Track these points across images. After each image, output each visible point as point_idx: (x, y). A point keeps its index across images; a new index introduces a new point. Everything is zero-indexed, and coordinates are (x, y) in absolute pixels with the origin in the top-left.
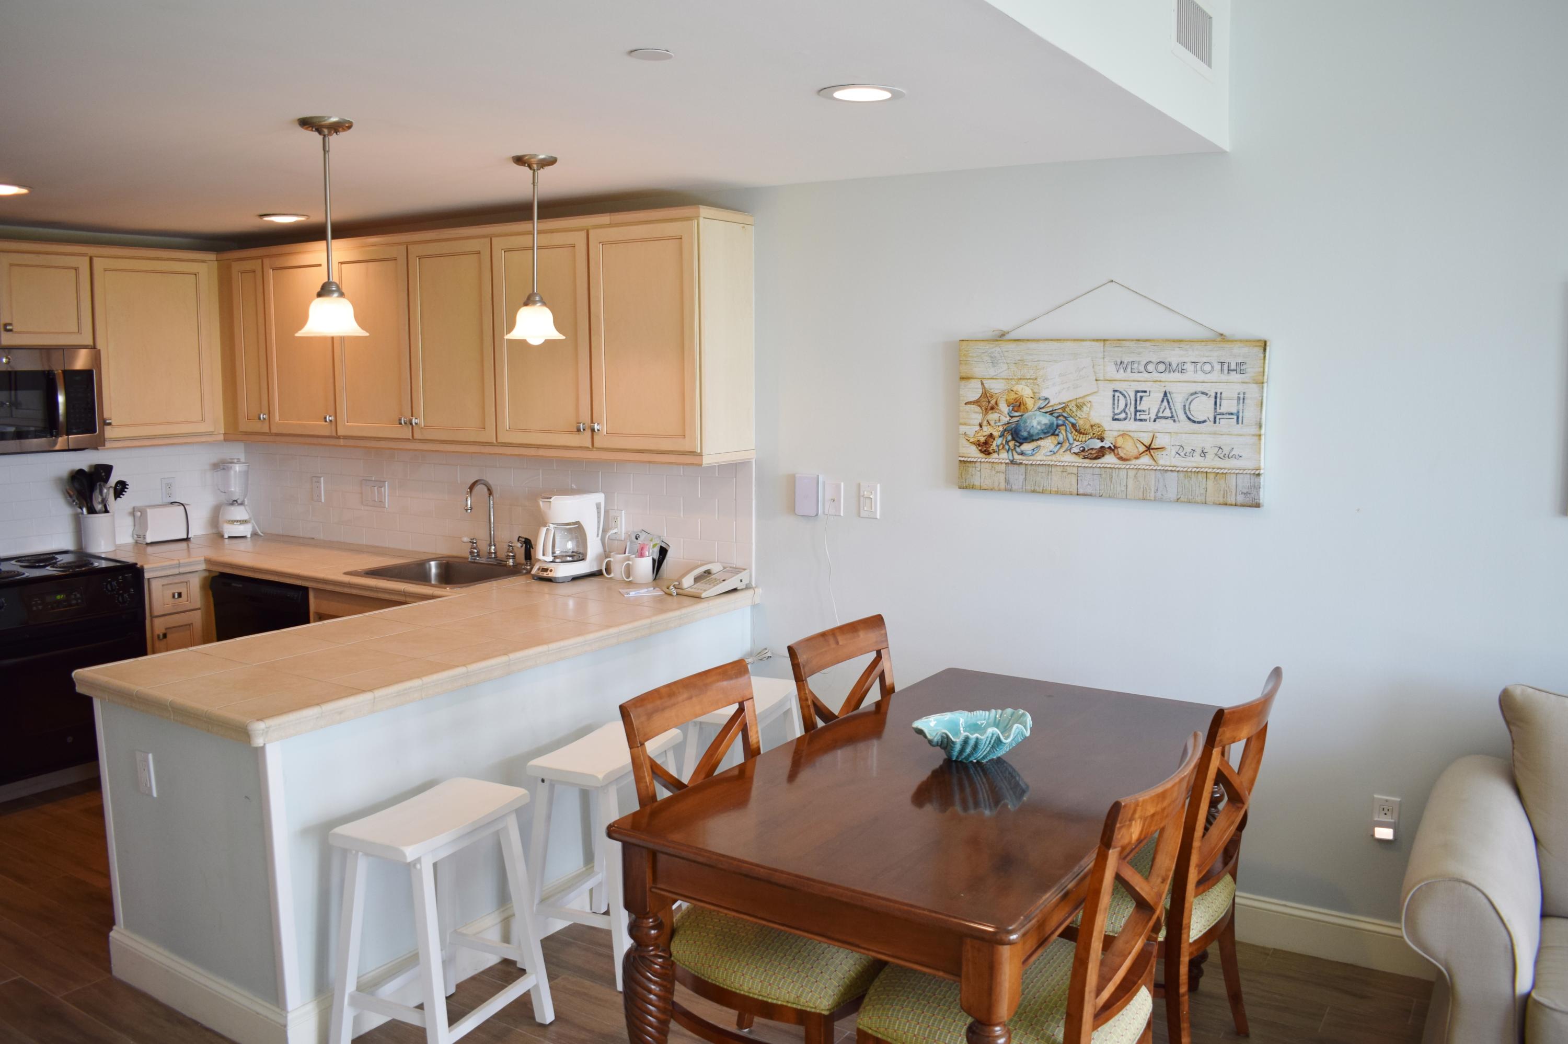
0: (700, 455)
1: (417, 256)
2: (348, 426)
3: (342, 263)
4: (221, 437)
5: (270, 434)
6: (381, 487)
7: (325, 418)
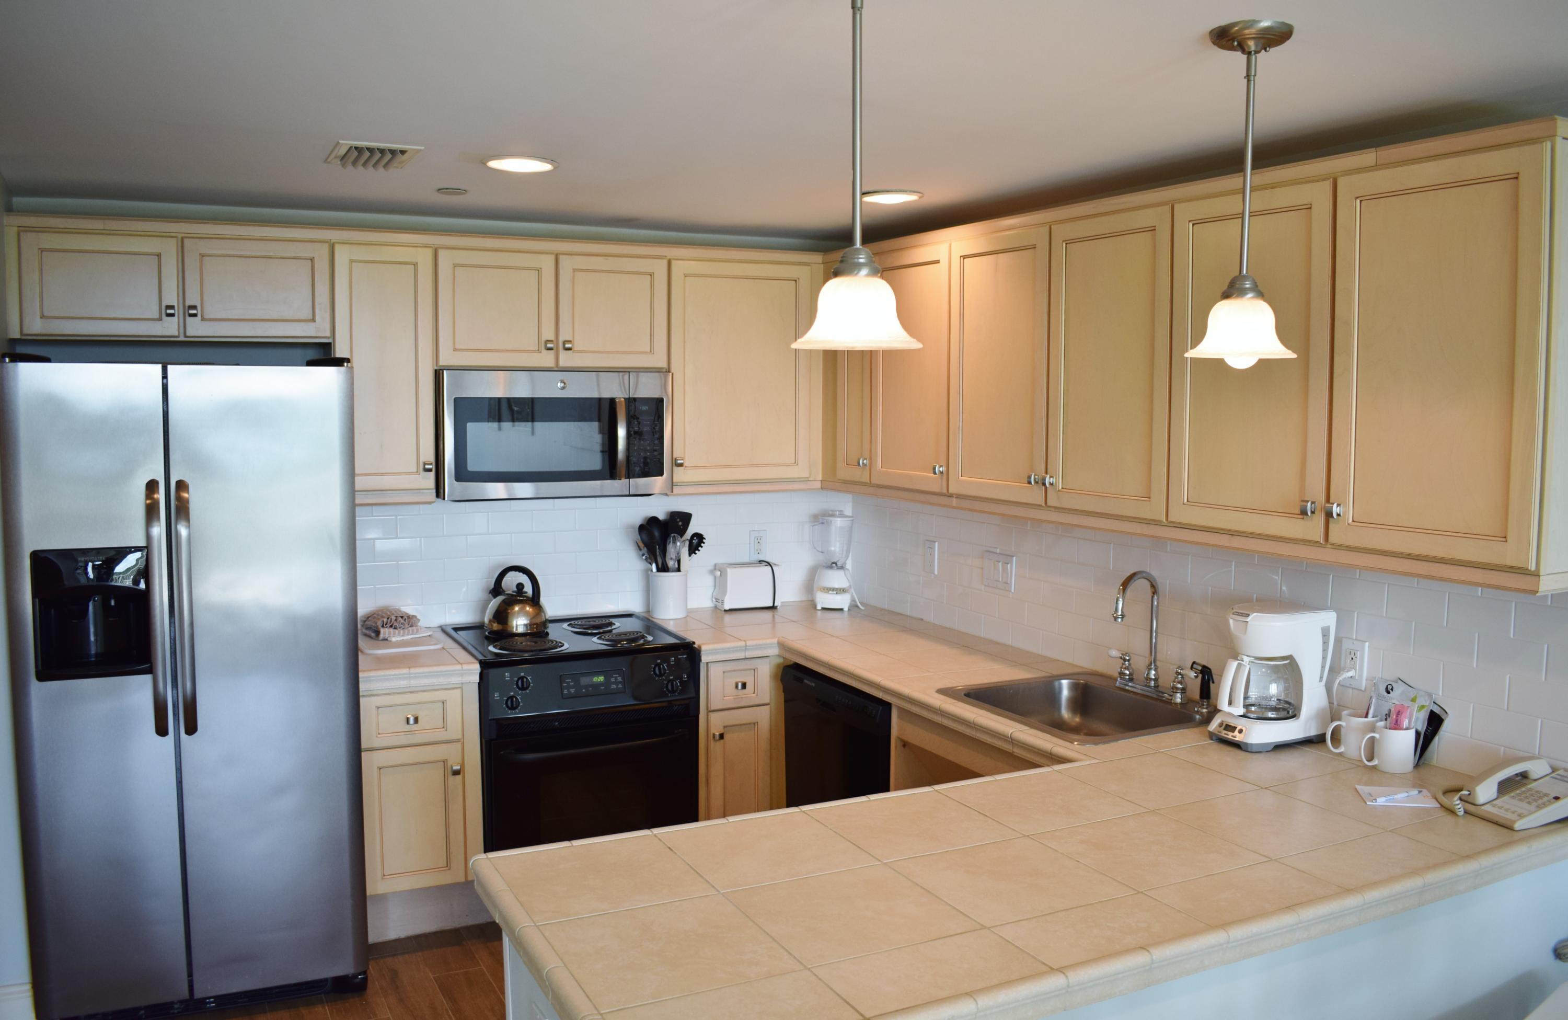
0: (1536, 574)
1: (1064, 241)
2: (962, 482)
3: (964, 257)
4: (818, 485)
5: (870, 485)
6: (1008, 564)
7: (934, 469)
